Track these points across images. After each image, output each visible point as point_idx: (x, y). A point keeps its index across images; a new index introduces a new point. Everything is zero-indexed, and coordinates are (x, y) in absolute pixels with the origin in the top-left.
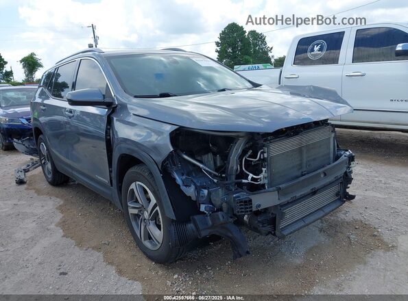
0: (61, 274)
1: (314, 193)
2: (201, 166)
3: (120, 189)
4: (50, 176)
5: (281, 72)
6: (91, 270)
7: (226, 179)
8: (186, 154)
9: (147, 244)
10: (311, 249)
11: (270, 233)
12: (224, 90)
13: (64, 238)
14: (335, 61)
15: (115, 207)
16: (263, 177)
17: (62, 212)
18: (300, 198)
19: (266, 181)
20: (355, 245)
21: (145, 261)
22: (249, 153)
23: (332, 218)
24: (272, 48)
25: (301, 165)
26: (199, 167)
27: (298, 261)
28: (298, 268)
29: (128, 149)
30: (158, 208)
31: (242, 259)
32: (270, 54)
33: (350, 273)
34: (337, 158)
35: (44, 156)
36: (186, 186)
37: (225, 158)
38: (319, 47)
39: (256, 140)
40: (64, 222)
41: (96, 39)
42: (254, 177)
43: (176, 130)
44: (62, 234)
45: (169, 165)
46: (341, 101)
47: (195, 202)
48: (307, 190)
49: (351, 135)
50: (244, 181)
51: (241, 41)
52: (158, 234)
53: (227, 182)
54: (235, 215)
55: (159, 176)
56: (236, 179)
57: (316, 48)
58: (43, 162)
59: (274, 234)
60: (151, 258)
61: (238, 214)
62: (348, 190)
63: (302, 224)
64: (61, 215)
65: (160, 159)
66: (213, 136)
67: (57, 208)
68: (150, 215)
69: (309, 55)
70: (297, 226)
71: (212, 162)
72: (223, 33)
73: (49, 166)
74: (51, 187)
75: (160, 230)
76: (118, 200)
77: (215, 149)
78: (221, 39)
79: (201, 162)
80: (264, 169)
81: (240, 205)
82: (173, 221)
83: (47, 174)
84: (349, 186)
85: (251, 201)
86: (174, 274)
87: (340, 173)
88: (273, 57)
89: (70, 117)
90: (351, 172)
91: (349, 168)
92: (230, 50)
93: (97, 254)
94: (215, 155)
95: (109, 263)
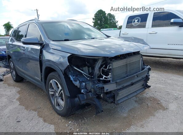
0: (17, 122)
1: (132, 84)
2: (82, 72)
3: (45, 83)
4: (14, 78)
5: (120, 31)
6: (31, 120)
7: (93, 78)
8: (75, 67)
9: (57, 108)
10: (131, 110)
11: (112, 102)
12: (94, 38)
13: (20, 106)
14: (144, 26)
15: (44, 92)
16: (109, 77)
17: (19, 94)
18: (126, 87)
19: (111, 79)
20: (150, 108)
21: (56, 115)
22: (104, 66)
23: (141, 96)
24: (118, 21)
25: (127, 72)
26: (81, 73)
27: (125, 115)
28: (125, 118)
29: (49, 64)
30: (62, 91)
31: (100, 114)
32: (117, 24)
33: (148, 120)
34: (143, 69)
35: (12, 68)
36: (75, 81)
37: (93, 68)
38: (137, 20)
39: (107, 60)
40: (20, 98)
41: (38, 16)
42: (106, 77)
43: (70, 56)
44: (19, 104)
45: (67, 72)
46: (145, 44)
47: (79, 88)
48: (129, 83)
49: (151, 60)
50: (101, 79)
51: (104, 18)
52: (62, 103)
53: (93, 79)
54: (97, 94)
55: (62, 76)
56: (98, 78)
57: (136, 21)
58: (11, 71)
59: (114, 103)
60: (59, 114)
61: (98, 94)
62: (147, 83)
63: (127, 98)
64: (19, 95)
65: (63, 69)
66: (88, 58)
67: (17, 92)
68: (59, 94)
69: (133, 24)
70: (124, 99)
71: (87, 71)
72: (96, 14)
73: (14, 73)
74: (15, 83)
75: (63, 101)
76: (44, 88)
77: (88, 64)
78: (95, 17)
79: (82, 70)
80: (110, 74)
81: (99, 90)
82: (69, 97)
83: (13, 76)
84: (148, 81)
85: (104, 87)
86: (69, 121)
87: (144, 76)
88: (118, 25)
89: (24, 50)
90: (149, 75)
91: (148, 73)
92: (99, 22)
93: (35, 112)
94: (89, 67)
95: (40, 117)
